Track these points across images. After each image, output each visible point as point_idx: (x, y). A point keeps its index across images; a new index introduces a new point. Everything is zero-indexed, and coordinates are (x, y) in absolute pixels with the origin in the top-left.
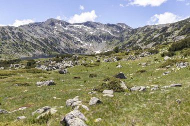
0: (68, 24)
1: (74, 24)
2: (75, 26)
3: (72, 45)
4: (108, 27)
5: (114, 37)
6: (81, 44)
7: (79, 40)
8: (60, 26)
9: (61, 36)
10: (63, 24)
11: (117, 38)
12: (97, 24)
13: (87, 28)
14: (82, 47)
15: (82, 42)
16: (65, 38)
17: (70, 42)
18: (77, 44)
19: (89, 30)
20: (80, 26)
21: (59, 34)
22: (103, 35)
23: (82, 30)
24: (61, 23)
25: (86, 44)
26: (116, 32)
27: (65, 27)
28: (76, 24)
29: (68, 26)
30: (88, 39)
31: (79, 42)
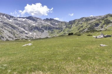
0: (12, 17)
1: (18, 18)
2: (19, 19)
3: (17, 34)
4: (47, 21)
5: (54, 28)
6: (26, 33)
7: (24, 30)
8: (4, 18)
9: (5, 26)
10: (8, 17)
11: (57, 28)
12: (38, 18)
13: (30, 21)
14: (27, 35)
15: (26, 32)
16: (10, 27)
17: (15, 31)
18: (22, 33)
19: (31, 22)
20: (24, 20)
21: (4, 24)
22: (44, 26)
23: (25, 22)
24: (6, 16)
25: (31, 33)
26: (55, 24)
27: (10, 19)
28: (20, 18)
29: (12, 19)
30: (32, 29)
31: (24, 31)
